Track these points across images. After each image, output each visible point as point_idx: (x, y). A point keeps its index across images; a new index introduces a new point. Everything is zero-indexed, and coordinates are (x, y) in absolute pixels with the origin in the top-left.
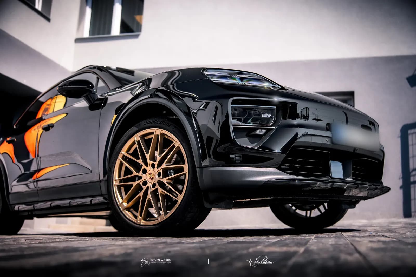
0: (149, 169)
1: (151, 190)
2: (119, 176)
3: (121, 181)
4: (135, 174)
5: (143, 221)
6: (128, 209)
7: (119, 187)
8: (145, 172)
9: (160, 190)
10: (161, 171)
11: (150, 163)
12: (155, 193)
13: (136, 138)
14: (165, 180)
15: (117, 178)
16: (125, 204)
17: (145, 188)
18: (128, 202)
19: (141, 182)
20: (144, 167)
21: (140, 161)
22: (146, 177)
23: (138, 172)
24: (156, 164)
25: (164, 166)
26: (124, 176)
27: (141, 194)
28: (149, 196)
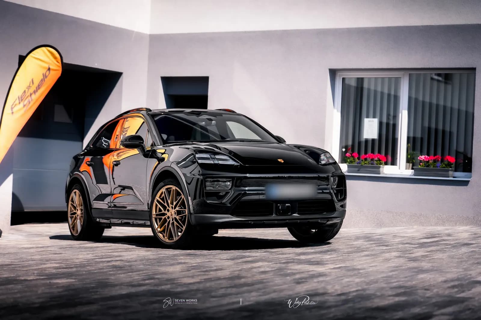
0: (170, 209)
1: (171, 222)
2: (156, 212)
3: (157, 215)
4: (163, 211)
5: (167, 240)
6: (160, 232)
7: (156, 219)
8: (168, 210)
9: (175, 223)
10: (176, 211)
11: (170, 206)
12: (173, 223)
13: (163, 190)
14: (178, 218)
15: (154, 213)
16: (159, 229)
17: (168, 220)
18: (160, 228)
19: (166, 217)
20: (168, 208)
21: (166, 204)
22: (169, 214)
23: (165, 211)
24: (173, 206)
25: (177, 208)
26: (159, 212)
27: (166, 224)
28: (170, 226)
